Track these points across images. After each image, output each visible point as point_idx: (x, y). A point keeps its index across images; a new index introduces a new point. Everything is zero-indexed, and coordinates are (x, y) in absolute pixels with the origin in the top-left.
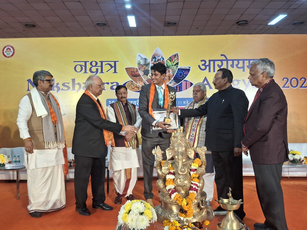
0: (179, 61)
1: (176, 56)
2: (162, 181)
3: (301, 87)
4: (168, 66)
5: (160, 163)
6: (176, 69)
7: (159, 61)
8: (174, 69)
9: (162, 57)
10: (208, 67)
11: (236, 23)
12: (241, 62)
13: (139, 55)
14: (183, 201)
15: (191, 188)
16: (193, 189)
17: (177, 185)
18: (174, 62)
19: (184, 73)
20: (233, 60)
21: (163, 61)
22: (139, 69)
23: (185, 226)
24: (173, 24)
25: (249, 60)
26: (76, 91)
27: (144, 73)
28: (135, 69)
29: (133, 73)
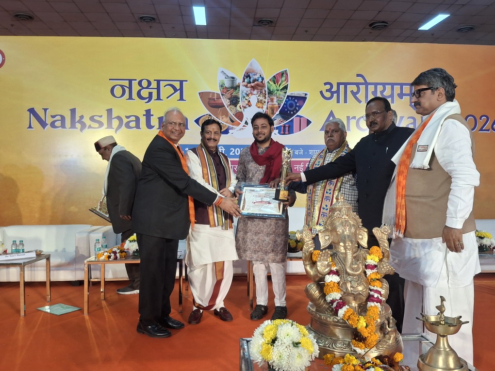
0: (289, 83)
1: (283, 74)
2: (316, 285)
3: (481, 130)
4: (270, 90)
5: (311, 254)
6: (283, 97)
7: (256, 82)
8: (281, 96)
9: (260, 76)
10: (335, 95)
11: (368, 26)
12: (388, 87)
13: (223, 72)
14: (361, 322)
15: (370, 298)
16: (373, 299)
17: (345, 293)
18: (280, 85)
19: (296, 103)
20: (376, 85)
21: (262, 82)
22: (222, 95)
23: (368, 365)
24: (268, 23)
25: (402, 85)
26: (114, 130)
27: (231, 102)
28: (216, 94)
29: (212, 102)
